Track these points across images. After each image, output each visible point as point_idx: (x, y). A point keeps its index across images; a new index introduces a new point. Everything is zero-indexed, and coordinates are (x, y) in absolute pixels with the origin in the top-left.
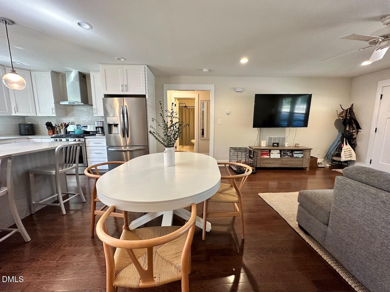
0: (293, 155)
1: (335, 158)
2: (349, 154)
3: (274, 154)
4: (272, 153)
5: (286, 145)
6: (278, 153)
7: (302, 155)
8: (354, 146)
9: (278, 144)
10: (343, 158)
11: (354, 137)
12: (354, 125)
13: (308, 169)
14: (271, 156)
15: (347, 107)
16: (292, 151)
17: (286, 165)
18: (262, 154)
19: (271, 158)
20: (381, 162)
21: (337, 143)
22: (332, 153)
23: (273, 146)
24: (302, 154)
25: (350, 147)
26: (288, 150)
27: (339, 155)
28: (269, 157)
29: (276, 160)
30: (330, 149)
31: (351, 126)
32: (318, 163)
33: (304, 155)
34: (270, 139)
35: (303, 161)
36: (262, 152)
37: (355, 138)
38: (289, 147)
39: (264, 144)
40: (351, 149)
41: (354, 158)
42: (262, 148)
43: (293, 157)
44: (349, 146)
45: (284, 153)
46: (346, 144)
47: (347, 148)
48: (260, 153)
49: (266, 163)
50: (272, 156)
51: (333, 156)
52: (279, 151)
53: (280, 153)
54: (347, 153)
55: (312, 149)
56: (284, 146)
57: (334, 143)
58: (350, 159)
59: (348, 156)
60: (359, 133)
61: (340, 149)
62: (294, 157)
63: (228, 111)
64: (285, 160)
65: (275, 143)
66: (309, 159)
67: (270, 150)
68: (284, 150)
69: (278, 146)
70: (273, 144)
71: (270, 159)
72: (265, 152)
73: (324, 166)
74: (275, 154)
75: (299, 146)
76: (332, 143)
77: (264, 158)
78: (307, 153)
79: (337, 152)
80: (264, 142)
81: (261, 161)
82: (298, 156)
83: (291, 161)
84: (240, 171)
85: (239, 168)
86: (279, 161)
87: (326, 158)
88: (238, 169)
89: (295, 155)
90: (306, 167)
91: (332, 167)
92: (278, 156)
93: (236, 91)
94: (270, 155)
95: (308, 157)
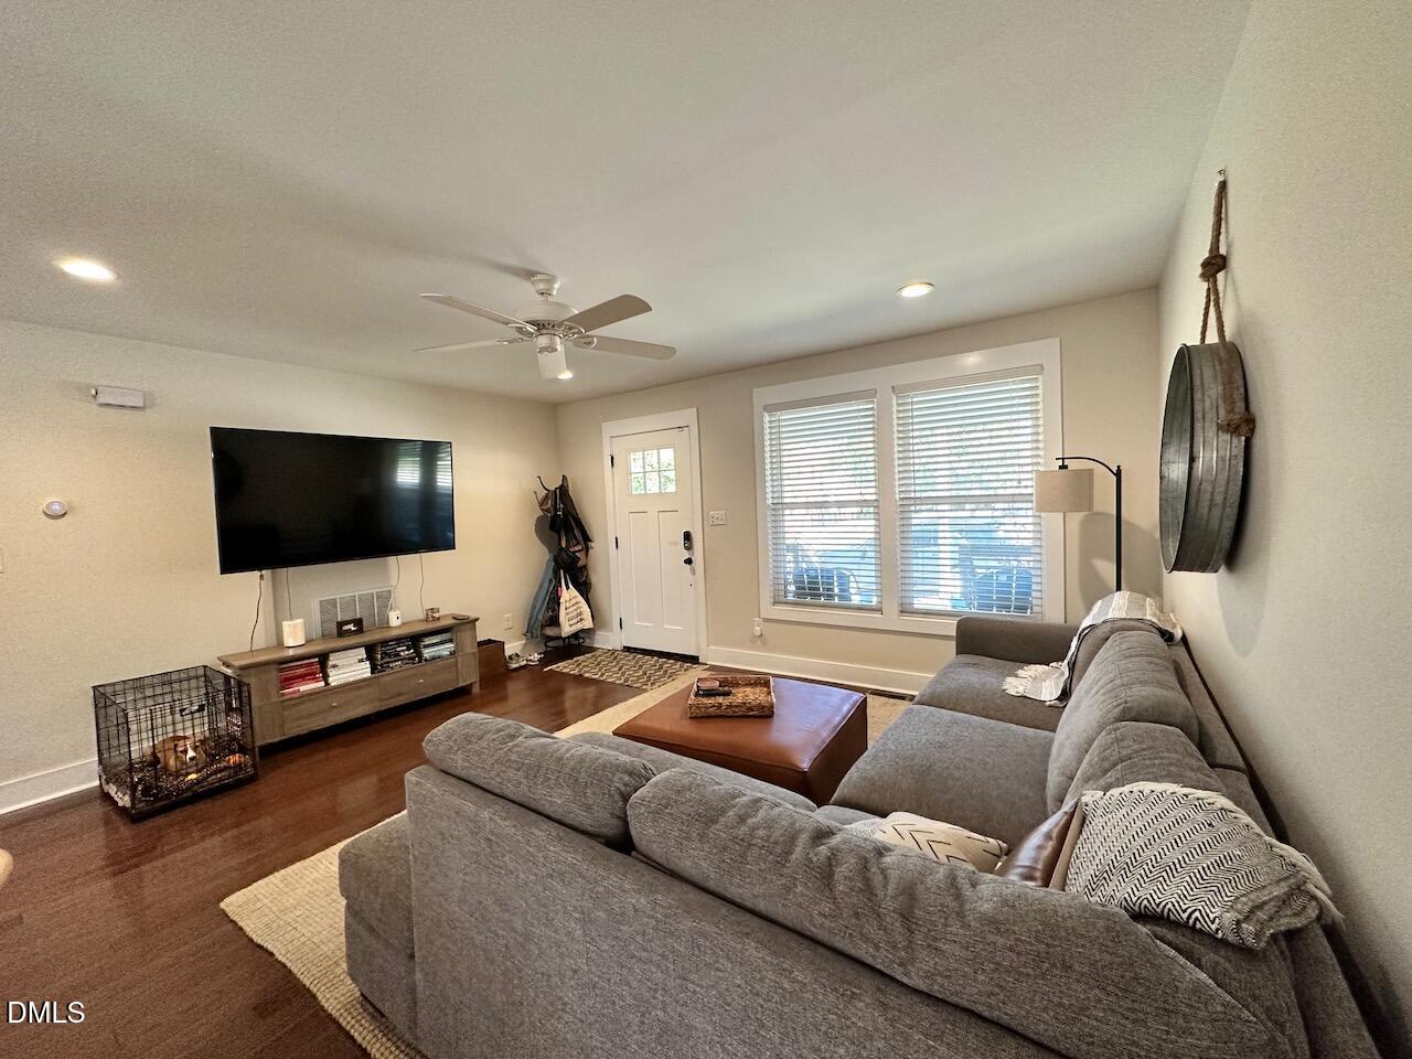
0: (419, 655)
1: (550, 632)
2: (575, 613)
3: (343, 666)
4: (334, 666)
5: (394, 622)
6: (362, 661)
7: (451, 646)
8: (584, 588)
9: (358, 622)
10: (567, 628)
11: (581, 563)
12: (576, 532)
13: (476, 689)
14: (330, 680)
15: (553, 485)
16: (415, 640)
17: (400, 694)
18: (287, 682)
19: (336, 687)
20: (639, 620)
21: (546, 585)
22: (540, 617)
23: (341, 634)
24: (451, 641)
25: (575, 593)
26: (399, 640)
27: (554, 621)
28: (323, 684)
29: (358, 688)
30: (534, 607)
31: (571, 534)
32: (510, 657)
33: (457, 645)
34: (328, 607)
35: (456, 666)
36: (281, 670)
37: (585, 567)
38: (403, 624)
39: (294, 635)
40: (580, 599)
41: (588, 624)
42: (291, 652)
43: (420, 661)
44: (573, 592)
45: (385, 654)
46: (568, 588)
47: (569, 595)
48: (273, 676)
49: (310, 716)
50: (336, 678)
51: (543, 627)
52: (362, 653)
53: (370, 657)
54: (573, 612)
55: (477, 619)
56: (386, 625)
57: (541, 587)
58: (579, 626)
59: (575, 621)
60: (590, 551)
61: (554, 601)
62: (426, 660)
63: (54, 500)
64: (391, 677)
65: (348, 623)
66: (474, 654)
67: (323, 658)
68: (385, 643)
69: (360, 631)
70: (340, 624)
71: (329, 691)
72: (301, 666)
73: (525, 662)
74: (350, 668)
75: (437, 615)
76: (536, 589)
77: (295, 696)
78: (465, 637)
79: (551, 613)
80: (295, 626)
81: (286, 713)
82: (437, 654)
83: (415, 675)
84: (157, 799)
85: (146, 792)
86: (370, 690)
87: (529, 635)
88: (138, 794)
89: (427, 653)
90: (469, 682)
91: (545, 661)
92: (364, 670)
93: (101, 399)
94: (325, 677)
95: (471, 649)
